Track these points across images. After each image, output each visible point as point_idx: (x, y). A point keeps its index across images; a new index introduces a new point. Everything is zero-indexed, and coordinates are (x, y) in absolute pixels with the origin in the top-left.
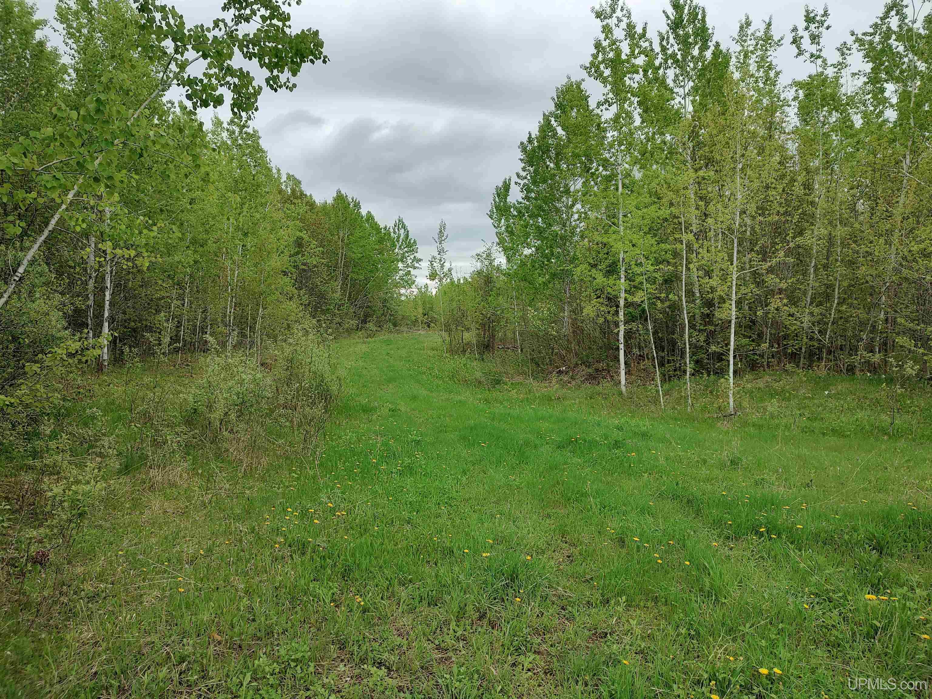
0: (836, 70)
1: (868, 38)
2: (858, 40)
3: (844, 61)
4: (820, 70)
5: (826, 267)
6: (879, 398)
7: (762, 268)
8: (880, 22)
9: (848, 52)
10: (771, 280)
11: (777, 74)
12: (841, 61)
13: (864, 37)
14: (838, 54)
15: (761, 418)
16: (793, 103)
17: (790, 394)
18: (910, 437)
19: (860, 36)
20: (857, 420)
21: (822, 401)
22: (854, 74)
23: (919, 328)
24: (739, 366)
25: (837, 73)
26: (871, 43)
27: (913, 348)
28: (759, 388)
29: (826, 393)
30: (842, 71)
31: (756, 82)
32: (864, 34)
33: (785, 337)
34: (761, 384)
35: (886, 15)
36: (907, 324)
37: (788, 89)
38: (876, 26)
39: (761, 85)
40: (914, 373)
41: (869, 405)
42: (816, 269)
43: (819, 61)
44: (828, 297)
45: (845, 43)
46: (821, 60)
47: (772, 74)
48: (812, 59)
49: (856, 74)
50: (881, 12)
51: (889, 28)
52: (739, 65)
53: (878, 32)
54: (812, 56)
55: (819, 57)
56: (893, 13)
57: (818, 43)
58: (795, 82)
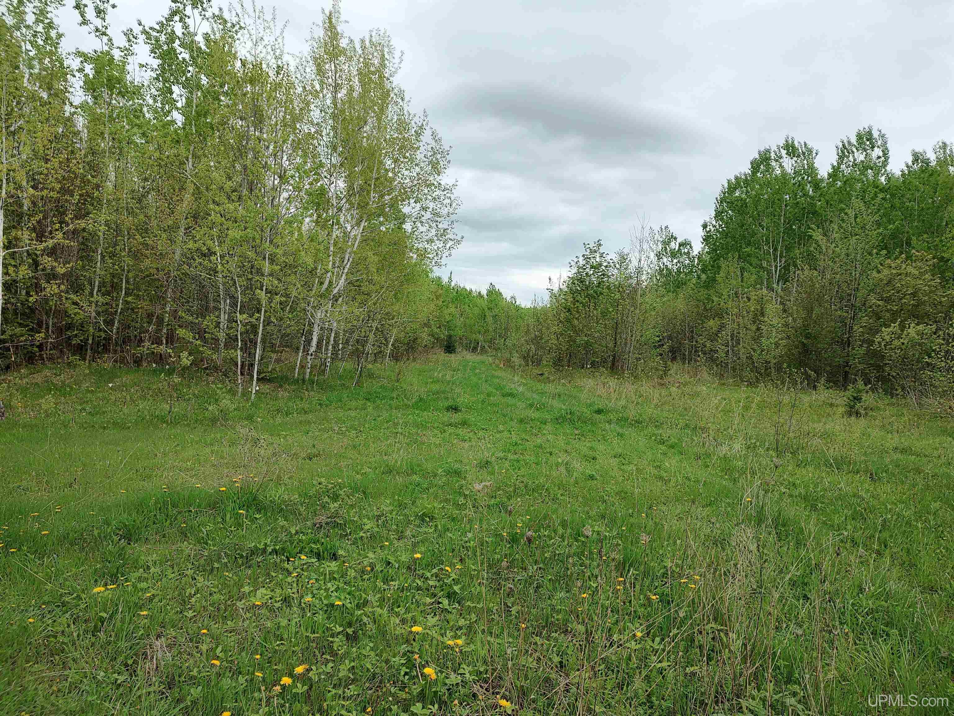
0: (123, 54)
1: (155, 34)
2: (144, 32)
3: (131, 48)
4: (106, 48)
5: (113, 255)
6: (161, 388)
7: (36, 249)
8: (165, 22)
9: (134, 40)
10: (47, 261)
11: (60, 36)
12: (128, 47)
13: (151, 31)
14: (125, 38)
15: (36, 417)
16: (77, 74)
17: (71, 388)
18: (186, 423)
19: (147, 29)
20: (139, 411)
21: (106, 394)
22: (141, 66)
23: (197, 321)
24: (13, 359)
25: (124, 58)
26: (157, 40)
27: (191, 340)
28: (37, 384)
29: (110, 385)
30: (129, 57)
31: (35, 36)
32: (151, 28)
33: (69, 327)
34: (38, 378)
35: (170, 19)
36: (187, 317)
37: (72, 57)
38: (161, 24)
39: (41, 42)
40: (189, 363)
41: (151, 396)
42: (103, 257)
43: (105, 39)
44: (115, 287)
45: (131, 30)
46: (107, 37)
47: (53, 34)
48: (98, 34)
49: (143, 66)
50: (166, 13)
51: (173, 32)
52: (11, 8)
53: (164, 32)
54: (97, 30)
55: (104, 34)
56: (177, 18)
57: (104, 19)
58: (79, 52)
